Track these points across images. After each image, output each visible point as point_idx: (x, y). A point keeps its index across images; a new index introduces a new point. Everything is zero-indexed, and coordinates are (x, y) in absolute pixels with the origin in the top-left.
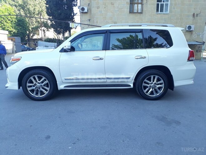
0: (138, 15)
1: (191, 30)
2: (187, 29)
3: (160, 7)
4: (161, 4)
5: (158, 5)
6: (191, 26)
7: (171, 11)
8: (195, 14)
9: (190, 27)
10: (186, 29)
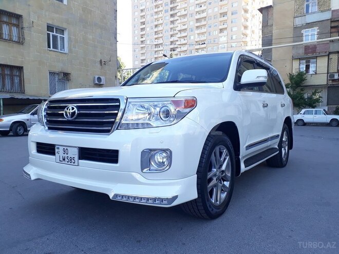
0: (16, 45)
1: (102, 83)
2: (97, 82)
3: (53, 39)
4: (53, 36)
5: (49, 35)
6: (101, 77)
7: (70, 50)
8: (103, 61)
9: (99, 79)
10: (94, 81)
